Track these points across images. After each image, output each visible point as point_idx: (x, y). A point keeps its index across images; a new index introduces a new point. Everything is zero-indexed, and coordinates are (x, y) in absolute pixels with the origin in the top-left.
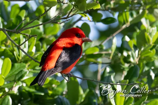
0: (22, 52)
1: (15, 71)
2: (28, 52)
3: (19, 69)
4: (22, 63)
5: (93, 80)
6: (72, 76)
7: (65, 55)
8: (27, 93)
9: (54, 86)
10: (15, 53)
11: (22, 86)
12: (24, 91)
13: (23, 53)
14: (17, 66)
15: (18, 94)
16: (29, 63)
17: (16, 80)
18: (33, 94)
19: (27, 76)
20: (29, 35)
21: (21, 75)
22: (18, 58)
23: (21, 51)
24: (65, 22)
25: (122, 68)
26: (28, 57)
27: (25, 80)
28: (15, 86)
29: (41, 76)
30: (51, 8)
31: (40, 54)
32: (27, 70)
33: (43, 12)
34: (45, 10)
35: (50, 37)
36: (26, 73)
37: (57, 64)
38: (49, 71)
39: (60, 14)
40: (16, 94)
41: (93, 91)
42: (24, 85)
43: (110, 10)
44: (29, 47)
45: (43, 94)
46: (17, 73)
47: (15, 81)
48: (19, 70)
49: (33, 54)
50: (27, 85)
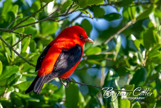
0: (14, 54)
1: (7, 75)
2: (21, 53)
3: (11, 72)
4: (15, 65)
5: (95, 86)
6: (71, 81)
7: (64, 57)
8: (20, 99)
9: (50, 91)
10: (6, 54)
11: (15, 91)
12: (16, 97)
13: (16, 54)
14: (9, 70)
15: (10, 101)
16: (22, 66)
17: (8, 85)
18: (27, 101)
19: (20, 80)
20: (23, 35)
21: (14, 79)
22: (10, 60)
23: (13, 52)
24: (64, 20)
25: (127, 71)
26: (21, 59)
27: (18, 85)
28: (7, 92)
29: (37, 82)
30: (48, 3)
31: (35, 56)
32: (21, 74)
33: (39, 8)
34: (41, 5)
35: (47, 37)
36: (19, 77)
37: (55, 68)
38: (46, 76)
39: (58, 11)
40: (8, 100)
41: (95, 97)
42: (17, 90)
43: (114, 5)
44: (22, 47)
45: (38, 101)
46: (8, 77)
47: (6, 86)
48: (11, 74)
49: (27, 56)
50: (20, 91)
